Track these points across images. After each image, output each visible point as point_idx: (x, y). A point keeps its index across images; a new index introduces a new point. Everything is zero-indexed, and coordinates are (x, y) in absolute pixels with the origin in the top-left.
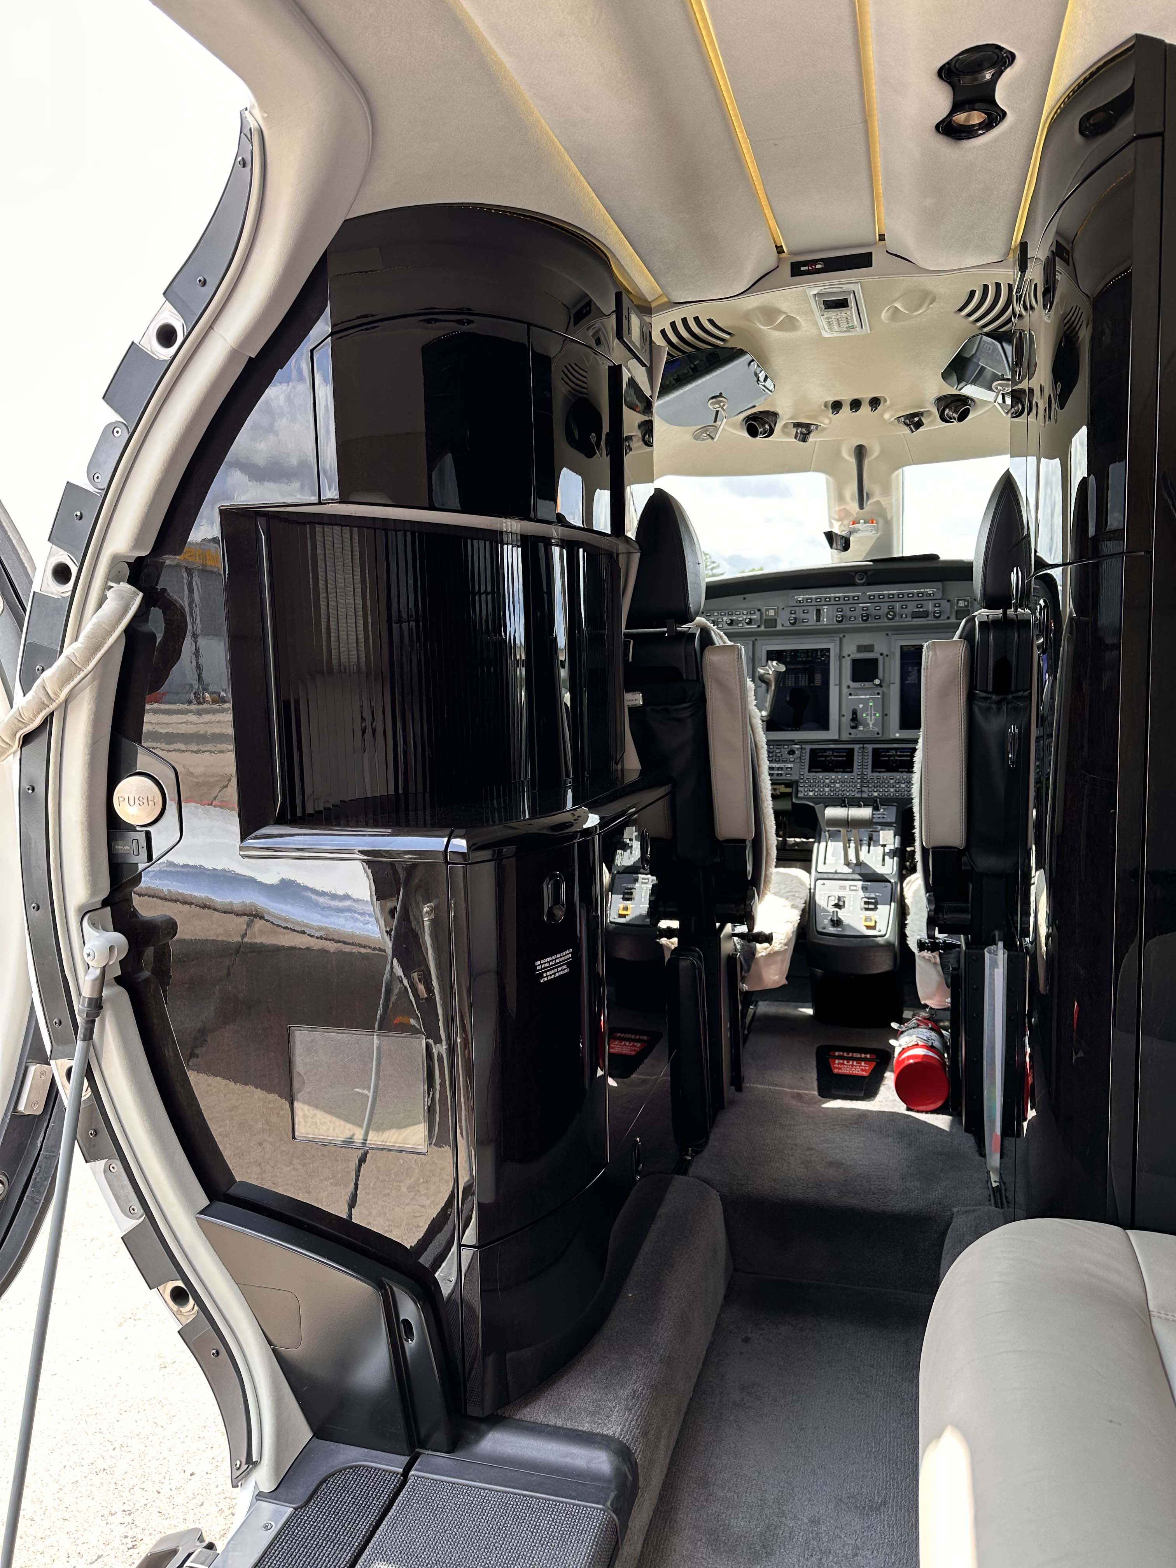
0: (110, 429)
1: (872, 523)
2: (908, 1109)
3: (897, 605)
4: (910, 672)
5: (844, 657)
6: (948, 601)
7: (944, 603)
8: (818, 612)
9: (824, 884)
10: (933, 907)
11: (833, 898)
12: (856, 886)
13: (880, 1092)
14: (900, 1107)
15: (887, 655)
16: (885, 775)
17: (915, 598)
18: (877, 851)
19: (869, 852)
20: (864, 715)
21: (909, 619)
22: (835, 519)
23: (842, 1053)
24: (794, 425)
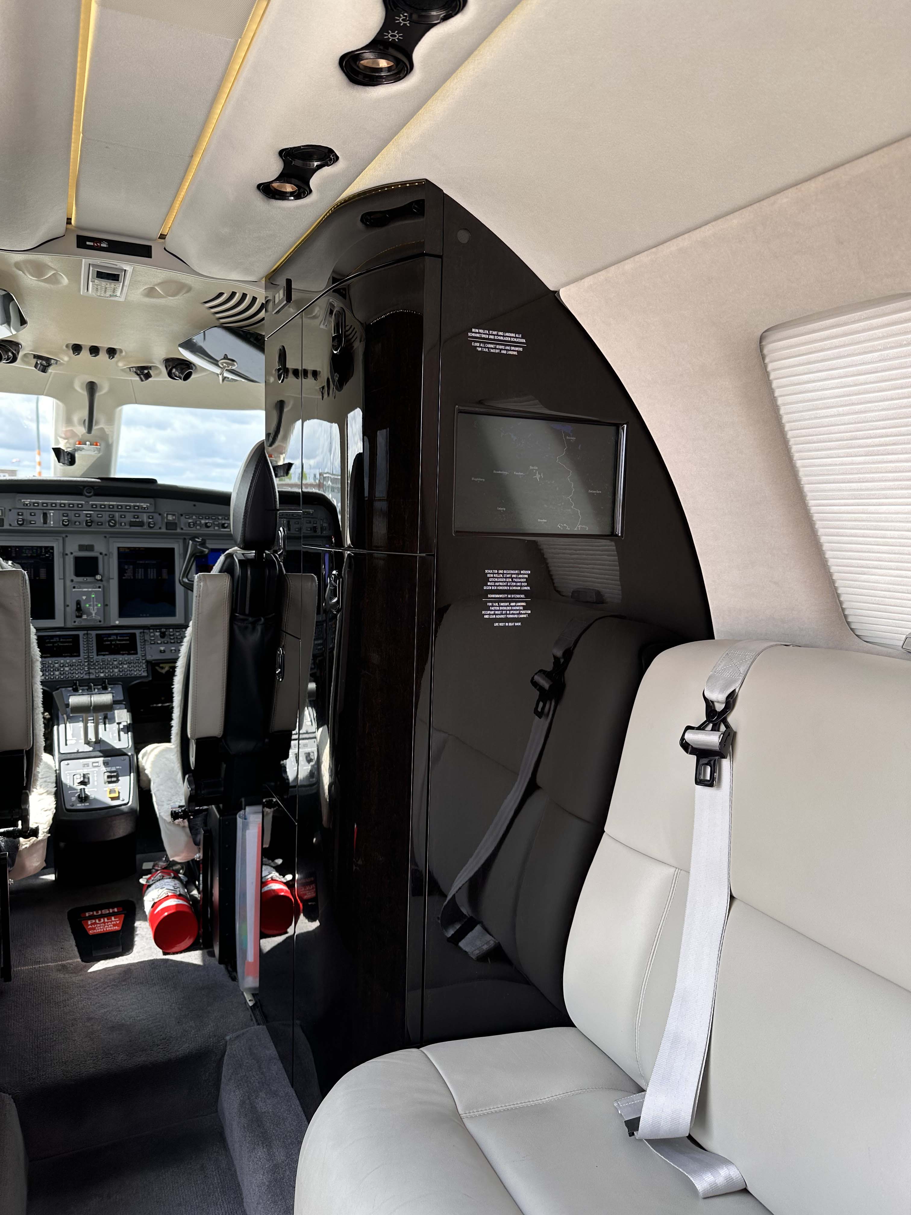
1: (97, 445)
2: (165, 954)
3: (117, 514)
4: (127, 570)
5: (67, 554)
6: (160, 514)
7: (156, 516)
8: (45, 515)
9: (68, 764)
10: (194, 787)
11: (78, 776)
12: (98, 762)
13: (136, 943)
14: (157, 954)
15: (106, 555)
16: (109, 658)
17: (132, 510)
18: (113, 728)
19: (105, 730)
20: (88, 605)
21: (128, 527)
22: (61, 437)
23: (91, 913)
24: (35, 357)
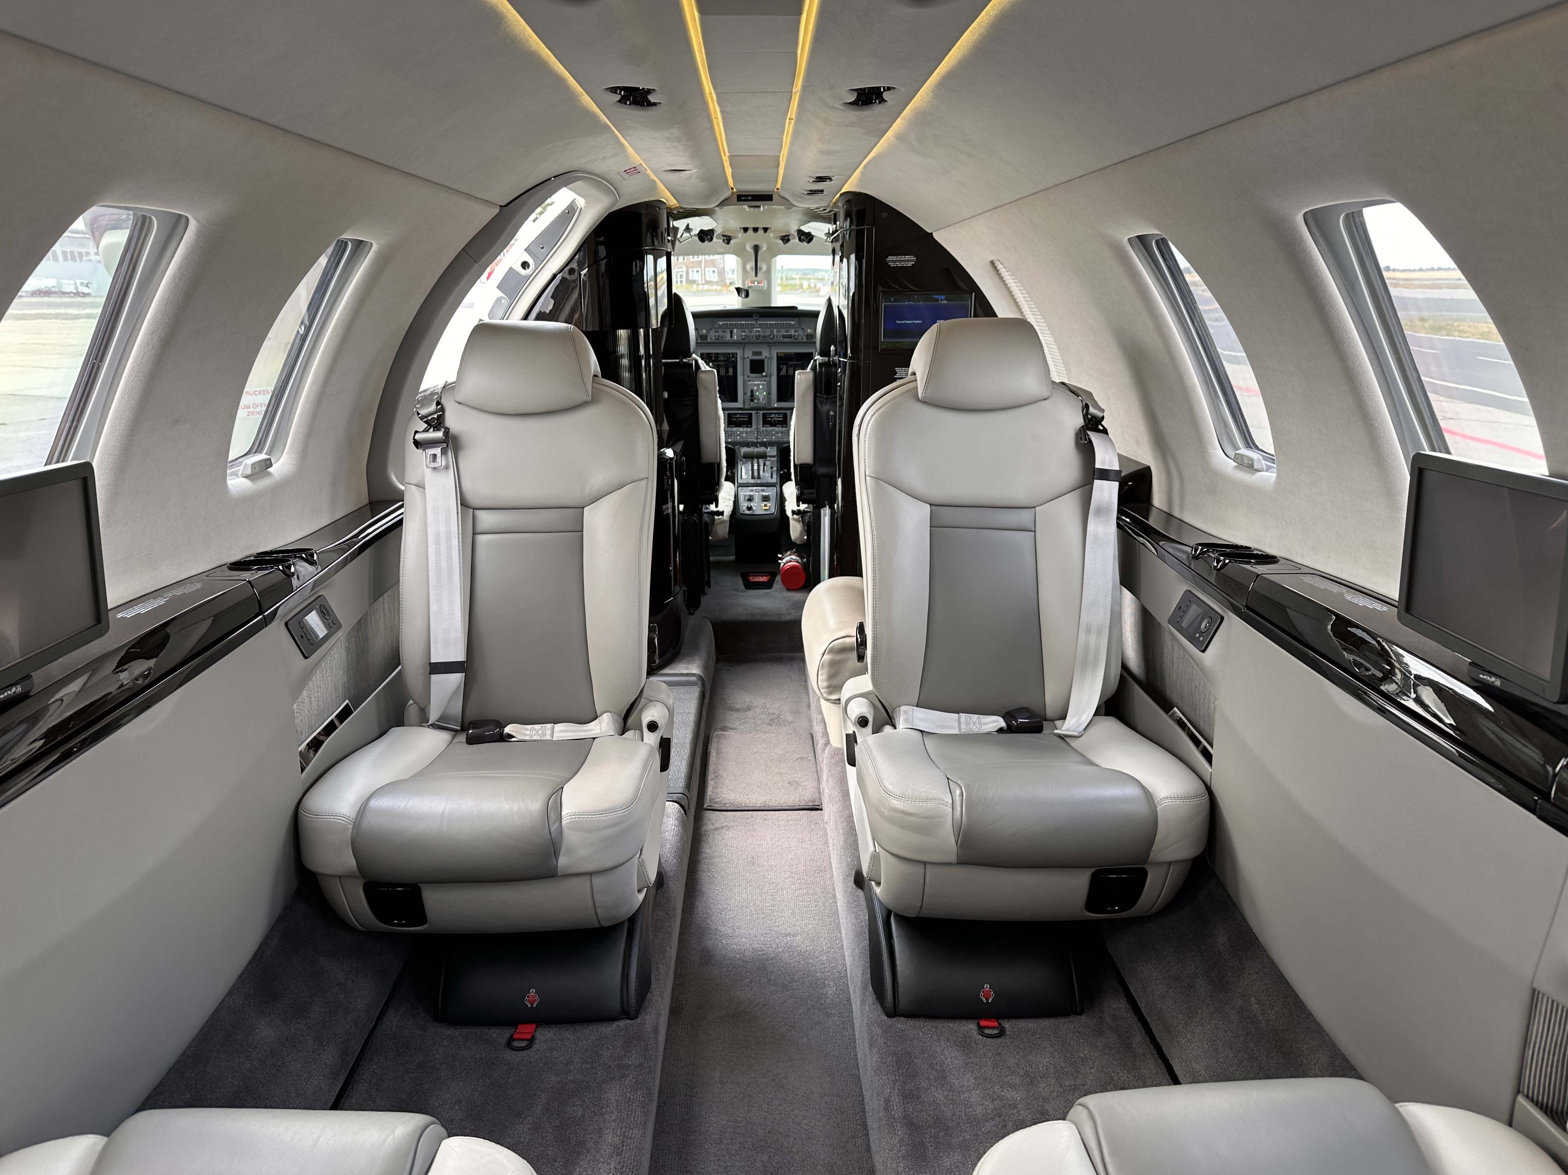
0: (499, 300)
1: (762, 284)
2: (787, 590)
3: (775, 330)
4: (782, 368)
5: (745, 358)
6: (802, 329)
8: (731, 332)
9: (742, 489)
10: (799, 492)
11: (747, 496)
12: (758, 489)
13: (774, 586)
15: (769, 358)
16: (772, 429)
17: (783, 327)
18: (768, 470)
19: (764, 471)
20: (758, 393)
21: (781, 339)
22: (742, 280)
23: (753, 574)
24: (724, 236)
